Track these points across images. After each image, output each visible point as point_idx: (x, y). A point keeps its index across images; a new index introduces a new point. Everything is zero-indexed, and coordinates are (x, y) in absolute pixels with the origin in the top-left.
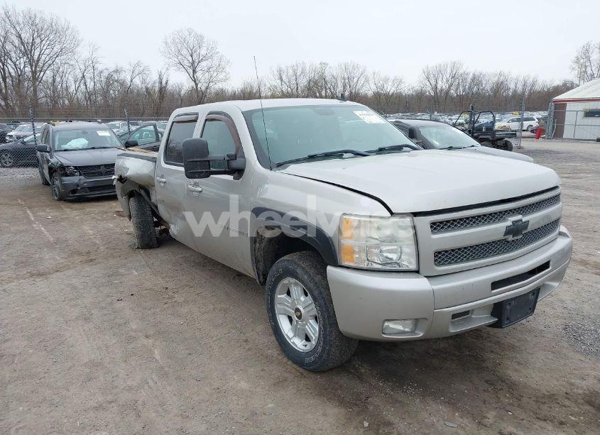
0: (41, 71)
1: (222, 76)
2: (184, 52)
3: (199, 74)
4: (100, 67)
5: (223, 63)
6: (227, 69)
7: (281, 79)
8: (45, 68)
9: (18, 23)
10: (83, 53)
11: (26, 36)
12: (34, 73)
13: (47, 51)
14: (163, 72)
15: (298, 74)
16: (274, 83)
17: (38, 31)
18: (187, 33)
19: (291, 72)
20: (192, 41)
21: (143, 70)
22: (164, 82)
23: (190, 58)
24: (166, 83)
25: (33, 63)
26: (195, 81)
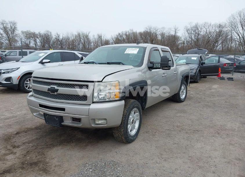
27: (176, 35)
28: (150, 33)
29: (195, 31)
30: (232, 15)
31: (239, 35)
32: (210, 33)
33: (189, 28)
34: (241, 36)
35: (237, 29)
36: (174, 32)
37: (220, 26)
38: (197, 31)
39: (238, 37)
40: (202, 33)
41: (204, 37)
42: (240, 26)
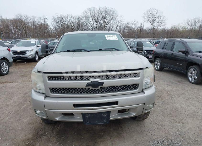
0: (106, 25)
1: (163, 24)
2: (151, 16)
3: (155, 24)
4: (123, 23)
5: (164, 19)
6: (166, 21)
7: (188, 24)
8: (107, 24)
9: (102, 11)
10: (118, 19)
11: (104, 15)
12: (104, 26)
13: (109, 19)
14: (142, 23)
15: (196, 22)
16: (185, 26)
17: (107, 13)
18: (152, 10)
19: (193, 21)
20: (154, 12)
21: (136, 23)
22: (142, 27)
23: (152, 18)
24: (143, 27)
25: (104, 22)
26: (153, 26)
27: (45, 23)
28: (22, 20)
29: (61, 21)
30: (86, 11)
31: (91, 25)
32: (72, 22)
33: (56, 18)
34: (92, 26)
35: (90, 21)
36: (44, 21)
37: (79, 18)
38: (62, 21)
39: (91, 27)
40: (66, 23)
41: (68, 26)
42: (91, 19)
